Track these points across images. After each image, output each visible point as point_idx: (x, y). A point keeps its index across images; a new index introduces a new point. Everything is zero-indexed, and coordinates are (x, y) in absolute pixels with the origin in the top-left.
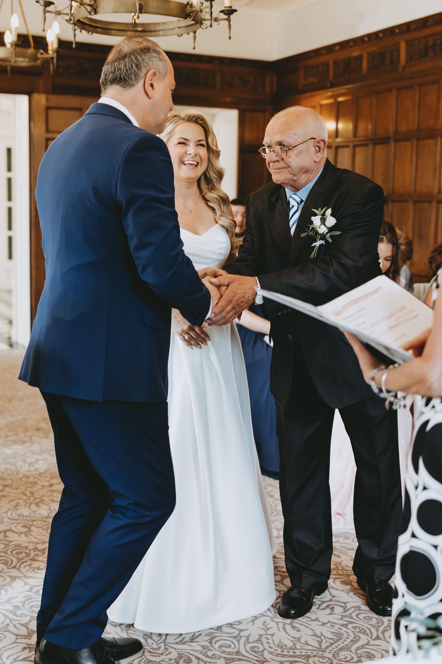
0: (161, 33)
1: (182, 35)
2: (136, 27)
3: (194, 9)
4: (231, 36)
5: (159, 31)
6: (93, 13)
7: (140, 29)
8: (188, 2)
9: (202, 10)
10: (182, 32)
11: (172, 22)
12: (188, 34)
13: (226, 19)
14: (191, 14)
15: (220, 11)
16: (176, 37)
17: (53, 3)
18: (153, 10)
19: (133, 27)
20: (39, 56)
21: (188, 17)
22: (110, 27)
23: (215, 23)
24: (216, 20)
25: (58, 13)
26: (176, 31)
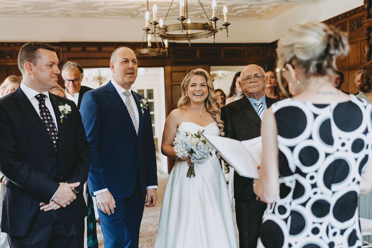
0: (199, 37)
1: (208, 37)
2: (188, 36)
3: (209, 25)
4: (228, 35)
5: (198, 36)
6: (165, 32)
7: (190, 36)
8: (206, 23)
10: (208, 36)
11: (203, 32)
12: (211, 36)
13: (226, 28)
14: (208, 28)
15: (222, 25)
16: (205, 38)
17: (150, 30)
18: (190, 28)
19: (187, 36)
20: (161, 51)
21: (206, 29)
22: (177, 37)
23: (221, 30)
24: (221, 29)
25: (153, 33)
26: (205, 36)
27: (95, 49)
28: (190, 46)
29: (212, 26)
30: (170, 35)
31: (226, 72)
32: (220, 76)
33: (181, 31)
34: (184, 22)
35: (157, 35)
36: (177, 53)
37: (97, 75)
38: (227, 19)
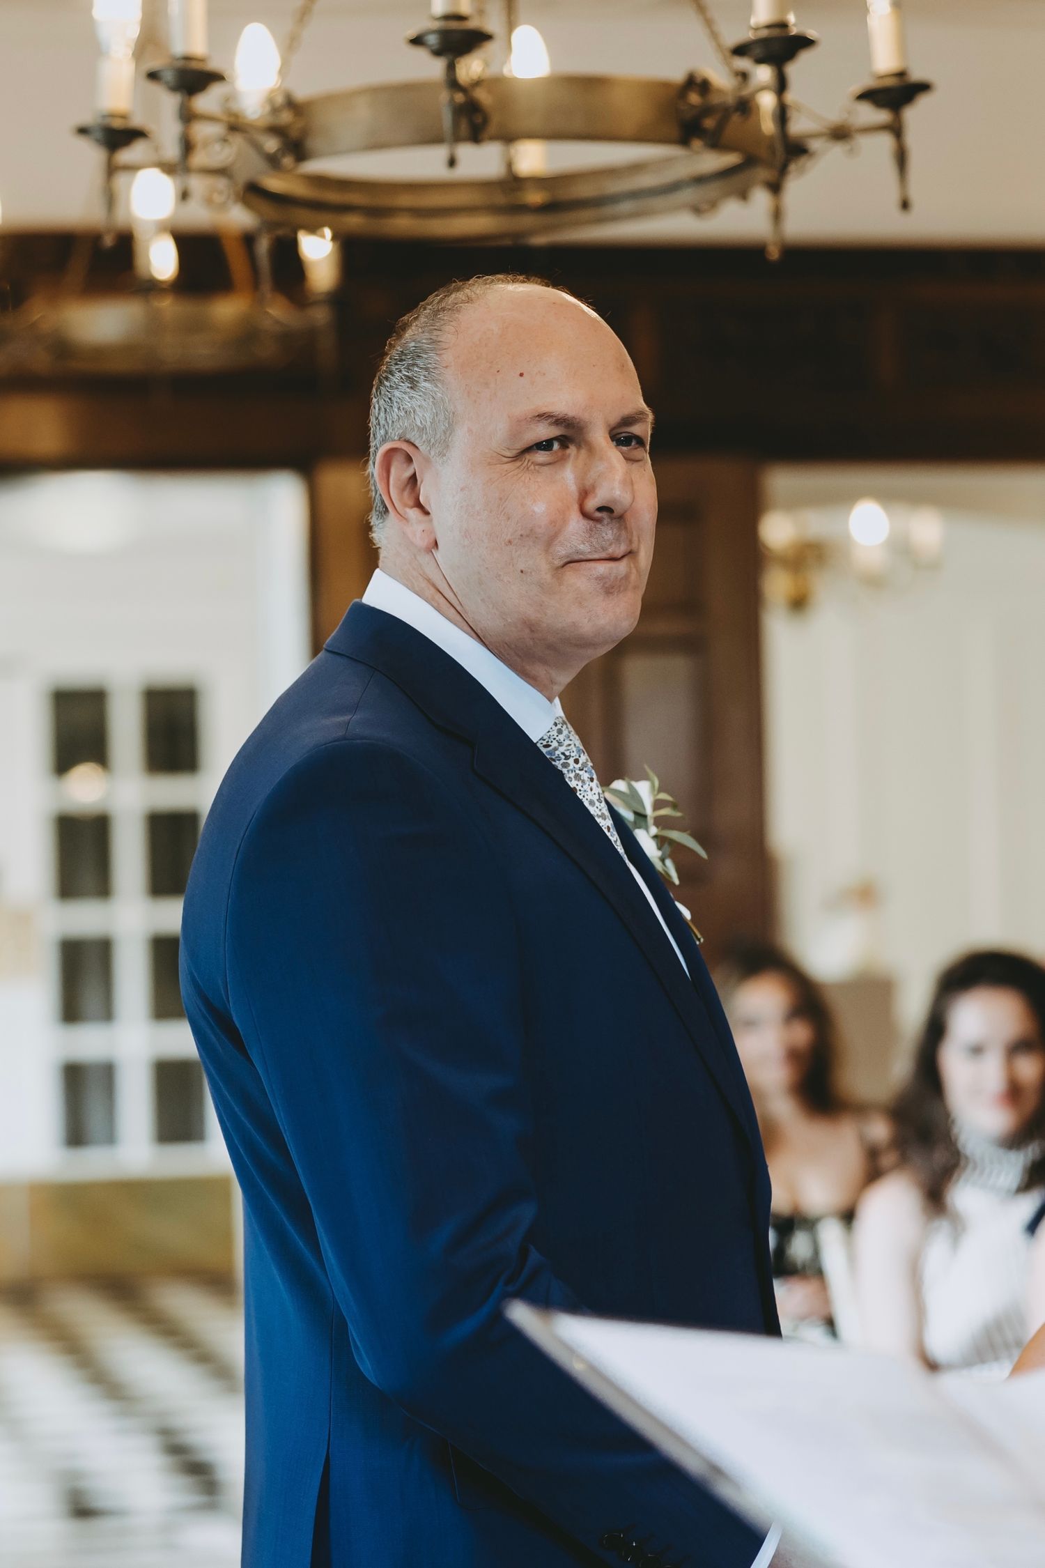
0: (626, 207)
1: (713, 206)
3: (715, 100)
4: (911, 198)
6: (288, 161)
7: (535, 197)
8: (693, 74)
9: (745, 100)
10: (713, 196)
11: (667, 161)
12: (744, 198)
13: (885, 127)
14: (705, 122)
15: (854, 94)
17: (140, 134)
21: (693, 136)
22: (405, 200)
23: (840, 147)
24: (840, 134)
26: (688, 195)
29: (745, 106)
30: (341, 184)
33: (444, 151)
34: (472, 67)
38: (903, 43)
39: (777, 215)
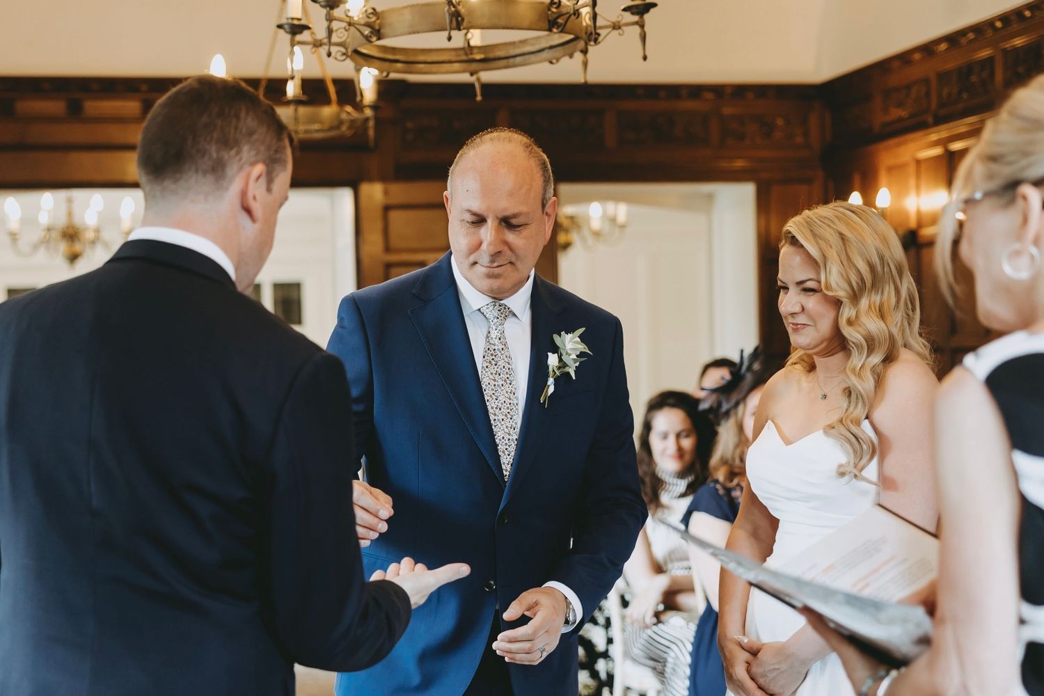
0: (518, 60)
1: (558, 60)
2: (471, 54)
3: (564, 10)
4: (647, 53)
6: (374, 39)
7: (478, 57)
9: (578, 10)
10: (558, 55)
11: (538, 38)
12: (571, 56)
13: (636, 23)
14: (560, 21)
15: (623, 7)
16: (547, 64)
17: (306, 28)
18: (484, 21)
19: (466, 54)
20: (344, 117)
21: (553, 27)
22: (421, 58)
23: (615, 32)
24: (616, 26)
25: (317, 44)
26: (545, 55)
27: (55, 106)
28: (479, 98)
29: (577, 13)
30: (394, 50)
31: (621, 211)
32: (596, 224)
33: (445, 34)
35: (338, 51)
36: (409, 125)
37: (61, 221)
39: (585, 64)
